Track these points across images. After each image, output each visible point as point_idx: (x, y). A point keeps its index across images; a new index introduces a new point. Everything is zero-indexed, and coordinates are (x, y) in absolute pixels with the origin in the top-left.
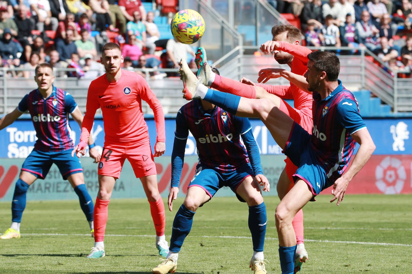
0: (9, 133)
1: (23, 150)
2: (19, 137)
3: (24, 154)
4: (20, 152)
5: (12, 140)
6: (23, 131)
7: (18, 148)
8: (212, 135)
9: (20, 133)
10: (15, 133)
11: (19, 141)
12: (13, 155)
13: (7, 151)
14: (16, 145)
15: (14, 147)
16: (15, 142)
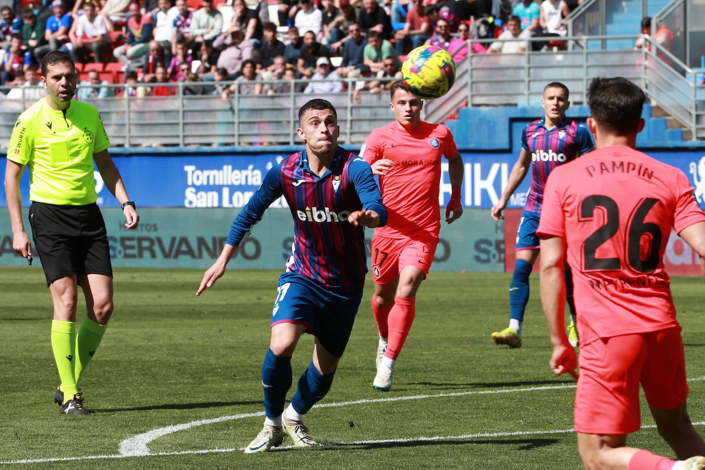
0: (186, 173)
1: (201, 197)
2: (198, 178)
3: (202, 202)
4: (198, 199)
5: (190, 183)
6: (202, 170)
7: (196, 193)
8: (315, 208)
9: (198, 172)
10: (193, 172)
11: (198, 183)
12: (191, 203)
13: (185, 198)
14: (193, 190)
15: (191, 192)
16: (193, 186)
